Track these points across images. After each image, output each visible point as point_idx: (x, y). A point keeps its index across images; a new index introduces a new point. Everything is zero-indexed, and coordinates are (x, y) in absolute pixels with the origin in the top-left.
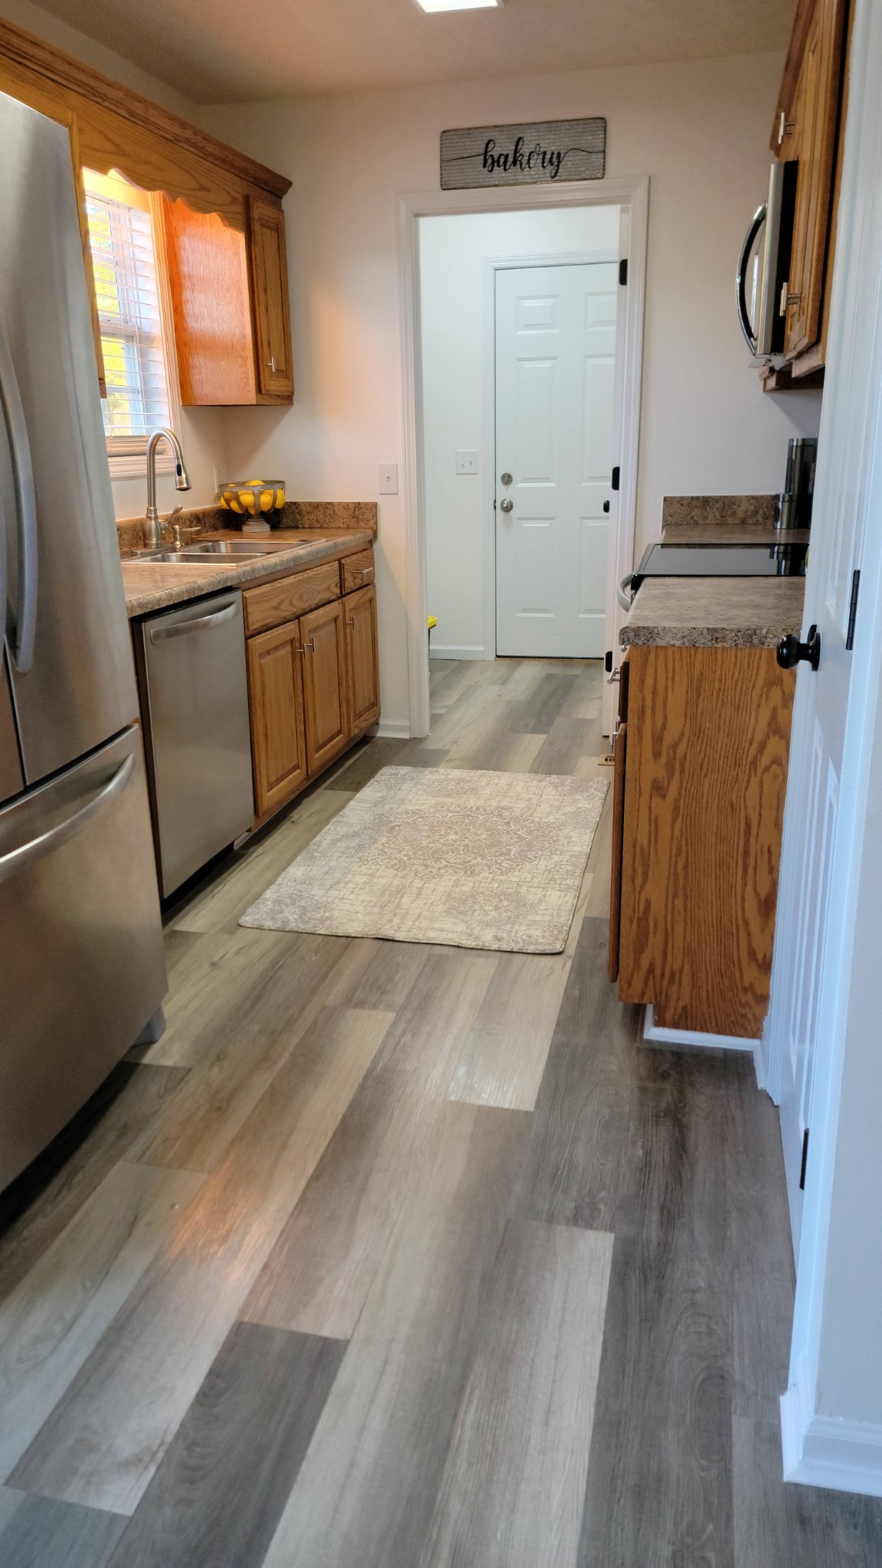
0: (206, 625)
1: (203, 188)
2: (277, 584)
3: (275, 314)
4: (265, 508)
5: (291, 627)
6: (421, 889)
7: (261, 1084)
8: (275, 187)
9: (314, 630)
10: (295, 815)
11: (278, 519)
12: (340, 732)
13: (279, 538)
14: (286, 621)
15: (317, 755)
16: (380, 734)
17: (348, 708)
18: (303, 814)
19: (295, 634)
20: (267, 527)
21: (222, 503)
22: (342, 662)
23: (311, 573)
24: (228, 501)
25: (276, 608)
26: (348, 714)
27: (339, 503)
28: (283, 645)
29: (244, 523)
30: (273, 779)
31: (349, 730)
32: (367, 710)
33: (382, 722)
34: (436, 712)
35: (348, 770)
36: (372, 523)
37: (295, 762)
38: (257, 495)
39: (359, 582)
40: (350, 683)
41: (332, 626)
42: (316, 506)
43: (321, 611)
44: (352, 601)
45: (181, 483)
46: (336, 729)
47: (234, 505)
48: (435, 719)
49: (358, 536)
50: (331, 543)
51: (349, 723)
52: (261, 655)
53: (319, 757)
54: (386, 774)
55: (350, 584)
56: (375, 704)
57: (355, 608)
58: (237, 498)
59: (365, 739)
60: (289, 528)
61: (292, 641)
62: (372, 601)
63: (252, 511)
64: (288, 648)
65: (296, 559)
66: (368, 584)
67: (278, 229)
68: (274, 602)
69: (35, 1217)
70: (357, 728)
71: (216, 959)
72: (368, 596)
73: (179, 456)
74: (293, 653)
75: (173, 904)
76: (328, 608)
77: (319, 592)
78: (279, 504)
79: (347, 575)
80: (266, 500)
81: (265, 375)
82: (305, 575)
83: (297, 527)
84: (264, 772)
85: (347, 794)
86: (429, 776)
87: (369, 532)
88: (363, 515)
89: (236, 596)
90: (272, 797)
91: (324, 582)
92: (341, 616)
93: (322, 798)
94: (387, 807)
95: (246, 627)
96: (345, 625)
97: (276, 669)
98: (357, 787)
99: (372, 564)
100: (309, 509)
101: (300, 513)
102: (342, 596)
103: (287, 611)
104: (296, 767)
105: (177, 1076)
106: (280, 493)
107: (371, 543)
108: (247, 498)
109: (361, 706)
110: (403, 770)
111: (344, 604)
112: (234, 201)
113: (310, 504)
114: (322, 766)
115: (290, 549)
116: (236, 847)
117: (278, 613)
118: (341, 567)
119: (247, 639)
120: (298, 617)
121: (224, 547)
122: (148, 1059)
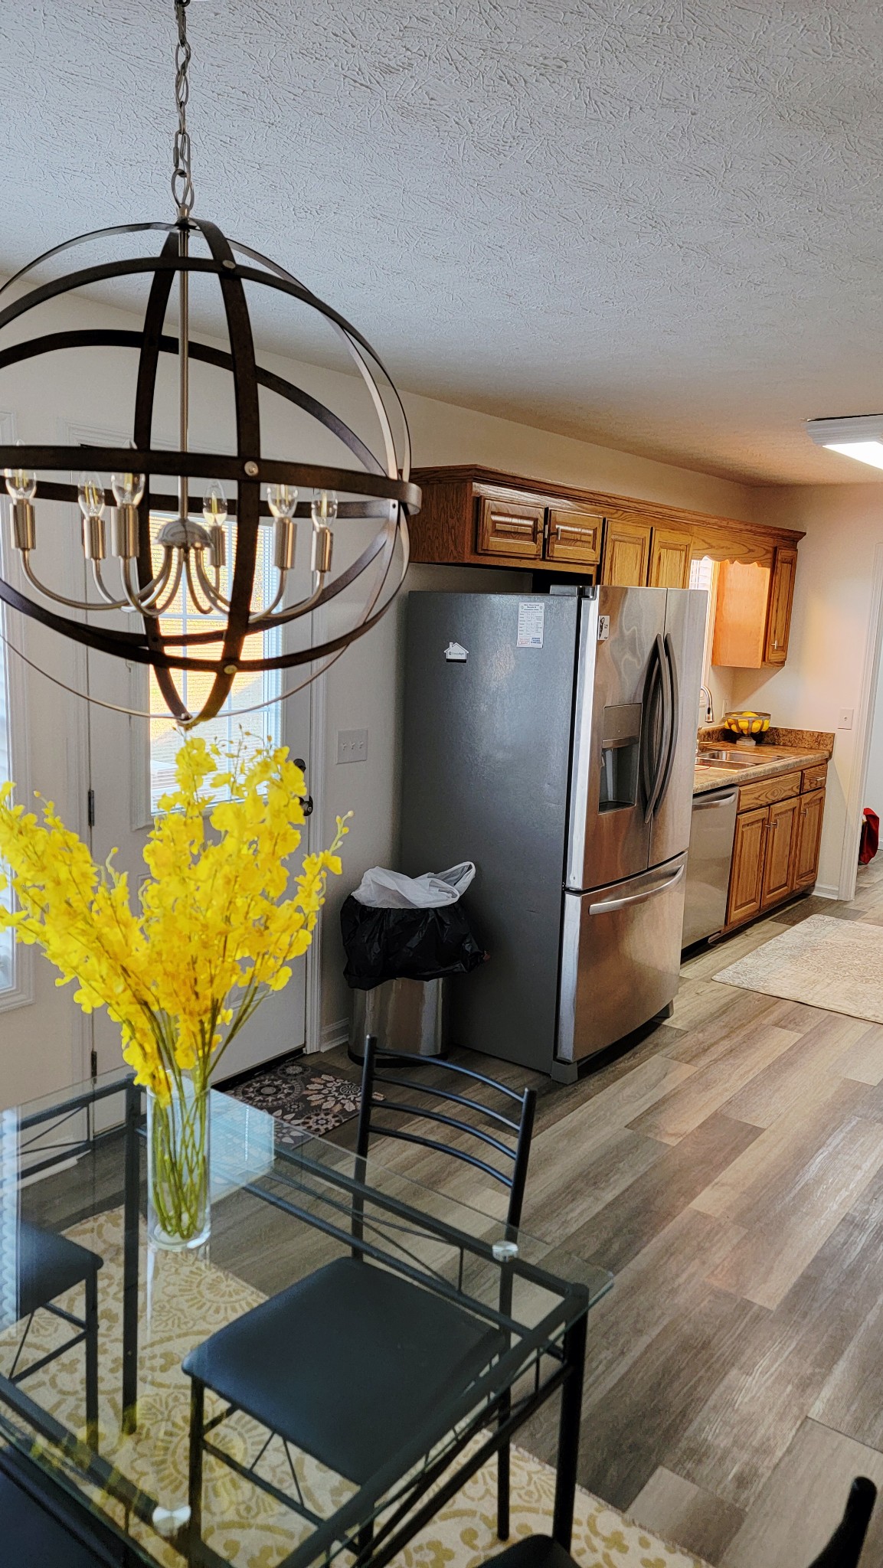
0: (716, 806)
1: (750, 551)
2: (759, 784)
3: (782, 614)
4: (754, 731)
5: (764, 810)
6: (829, 984)
7: (725, 1045)
8: (791, 539)
9: (778, 814)
10: (748, 931)
11: (761, 738)
12: (785, 885)
13: (761, 752)
14: (761, 807)
15: (768, 896)
16: (814, 893)
17: (794, 869)
18: (755, 932)
19: (766, 816)
20: (754, 742)
21: (726, 725)
22: (794, 837)
23: (782, 778)
24: (730, 725)
25: (757, 799)
26: (793, 874)
27: (807, 732)
28: (757, 821)
29: (738, 739)
30: (739, 904)
31: (792, 884)
32: (806, 874)
33: (817, 885)
34: (861, 885)
35: (788, 912)
36: (829, 747)
37: (753, 897)
38: (751, 722)
39: (813, 785)
40: (798, 852)
41: (791, 813)
42: (790, 731)
43: (784, 803)
44: (807, 798)
45: (709, 718)
46: (783, 883)
47: (734, 727)
48: (859, 890)
49: (817, 755)
50: (798, 760)
51: (793, 880)
52: (743, 826)
53: (770, 898)
54: (815, 918)
55: (807, 787)
56: (814, 870)
57: (808, 803)
58: (736, 723)
59: (805, 894)
60: (768, 744)
61: (763, 820)
62: (821, 799)
63: (745, 732)
64: (760, 824)
65: (774, 769)
66: (821, 787)
67: (792, 562)
68: (757, 795)
69: (621, 1062)
70: (798, 885)
71: (699, 992)
72: (819, 796)
73: (710, 702)
74: (763, 828)
75: (691, 953)
76: (789, 801)
77: (785, 791)
78: (765, 729)
79: (806, 781)
80: (756, 727)
81: (769, 650)
82: (778, 779)
83: (774, 744)
84: (734, 898)
85: (785, 926)
86: (846, 924)
87: (826, 753)
88: (823, 742)
89: (735, 790)
90: (737, 915)
91: (791, 783)
92: (797, 809)
93: (767, 925)
94: (813, 938)
95: (738, 808)
96: (800, 813)
97: (752, 837)
98: (794, 923)
99: (825, 775)
100: (784, 733)
101: (778, 736)
102: (800, 794)
103: (763, 801)
104: (754, 900)
105: (681, 1034)
106: (766, 722)
107: (827, 760)
108: (744, 724)
109: (803, 870)
110: (827, 918)
111: (801, 799)
112: (767, 552)
113: (786, 730)
114: (770, 904)
115: (771, 761)
116: (710, 940)
117: (758, 801)
118: (803, 775)
119: (738, 814)
120: (769, 805)
121: (724, 756)
122: (666, 1023)
